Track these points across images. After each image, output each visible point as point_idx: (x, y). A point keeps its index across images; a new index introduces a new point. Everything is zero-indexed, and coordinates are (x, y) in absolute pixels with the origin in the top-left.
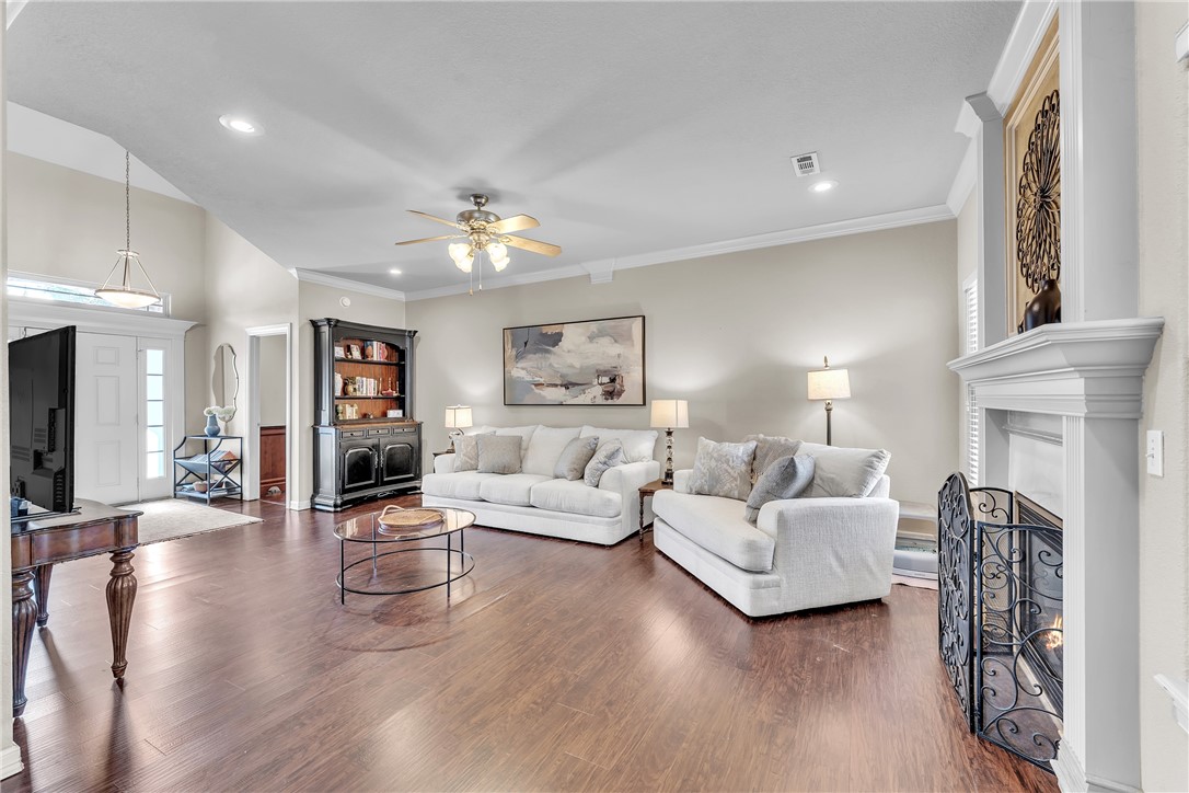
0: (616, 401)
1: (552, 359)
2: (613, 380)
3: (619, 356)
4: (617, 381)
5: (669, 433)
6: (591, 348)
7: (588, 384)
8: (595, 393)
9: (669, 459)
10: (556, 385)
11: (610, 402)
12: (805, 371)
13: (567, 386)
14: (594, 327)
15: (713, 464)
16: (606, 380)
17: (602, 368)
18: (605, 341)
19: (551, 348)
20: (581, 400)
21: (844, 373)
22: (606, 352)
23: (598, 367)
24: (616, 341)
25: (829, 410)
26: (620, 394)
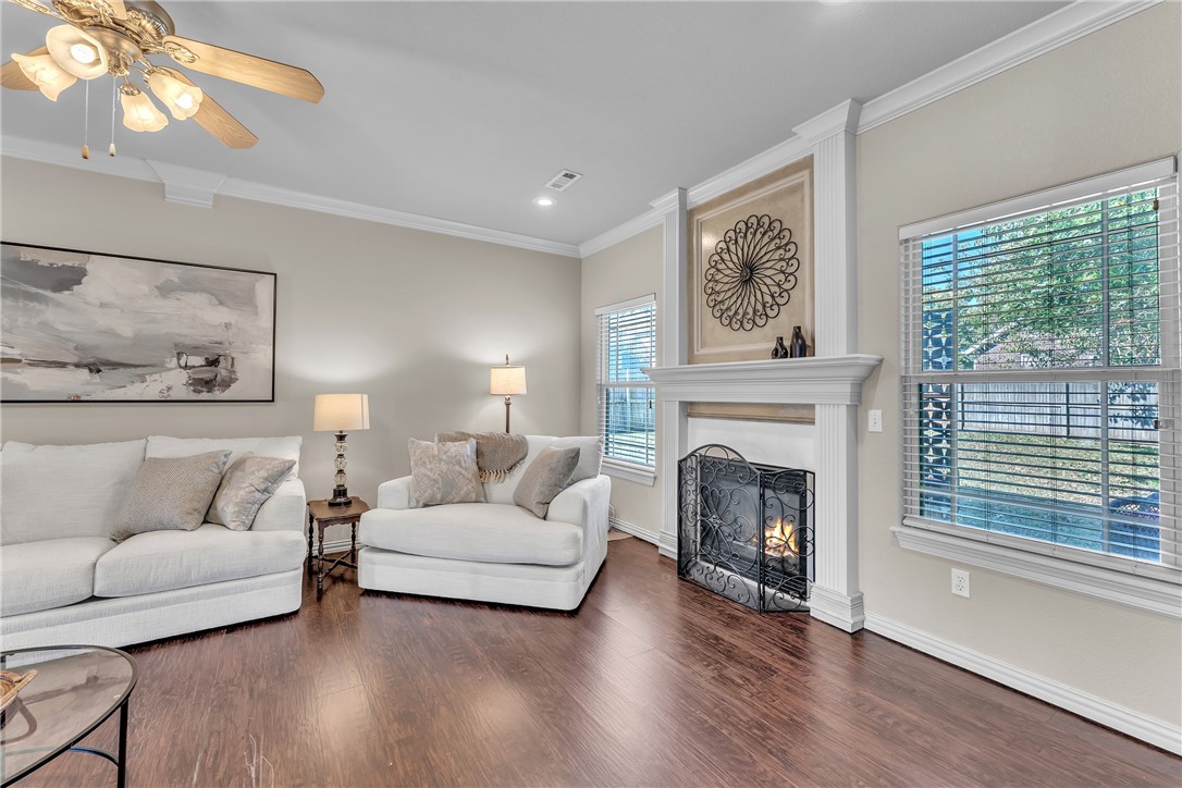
0: (218, 394)
1: (50, 314)
2: (213, 363)
3: (227, 326)
4: (223, 363)
5: (341, 438)
6: (167, 306)
7: (157, 366)
8: (175, 380)
9: (340, 471)
10: (62, 365)
11: (205, 396)
12: (487, 368)
13: (94, 368)
14: (171, 273)
15: (444, 467)
16: (197, 361)
17: (188, 341)
18: (200, 299)
19: (49, 293)
20: (134, 391)
21: (522, 371)
22: (201, 317)
23: (179, 340)
24: (221, 303)
25: (508, 405)
26: (226, 384)
